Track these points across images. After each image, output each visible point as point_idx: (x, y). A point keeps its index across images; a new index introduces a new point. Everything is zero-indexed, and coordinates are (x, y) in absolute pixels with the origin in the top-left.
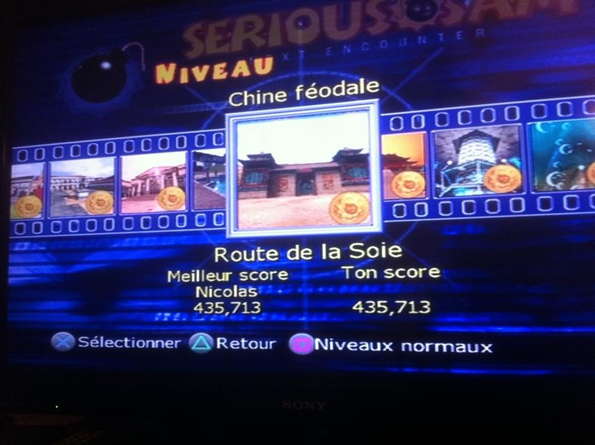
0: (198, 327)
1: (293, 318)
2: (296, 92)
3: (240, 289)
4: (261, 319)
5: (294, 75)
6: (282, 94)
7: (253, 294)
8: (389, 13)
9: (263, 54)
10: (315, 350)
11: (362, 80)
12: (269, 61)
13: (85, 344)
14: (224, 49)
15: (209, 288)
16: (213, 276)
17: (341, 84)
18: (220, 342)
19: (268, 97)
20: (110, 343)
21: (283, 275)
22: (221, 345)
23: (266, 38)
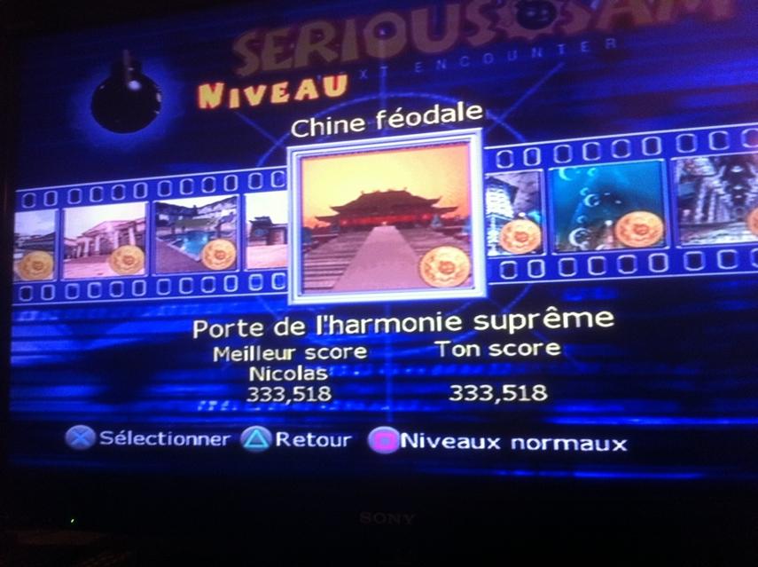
0: (253, 419)
1: (374, 408)
2: (376, 120)
3: (306, 371)
4: (332, 409)
5: (374, 98)
6: (359, 122)
7: (322, 377)
8: (495, 19)
9: (334, 71)
10: (401, 449)
11: (460, 104)
12: (343, 80)
13: (108, 441)
14: (286, 65)
15: (266, 370)
16: (272, 354)
17: (433, 109)
18: (281, 438)
19: (341, 126)
20: (140, 440)
21: (360, 353)
22: (282, 442)
23: (339, 51)
